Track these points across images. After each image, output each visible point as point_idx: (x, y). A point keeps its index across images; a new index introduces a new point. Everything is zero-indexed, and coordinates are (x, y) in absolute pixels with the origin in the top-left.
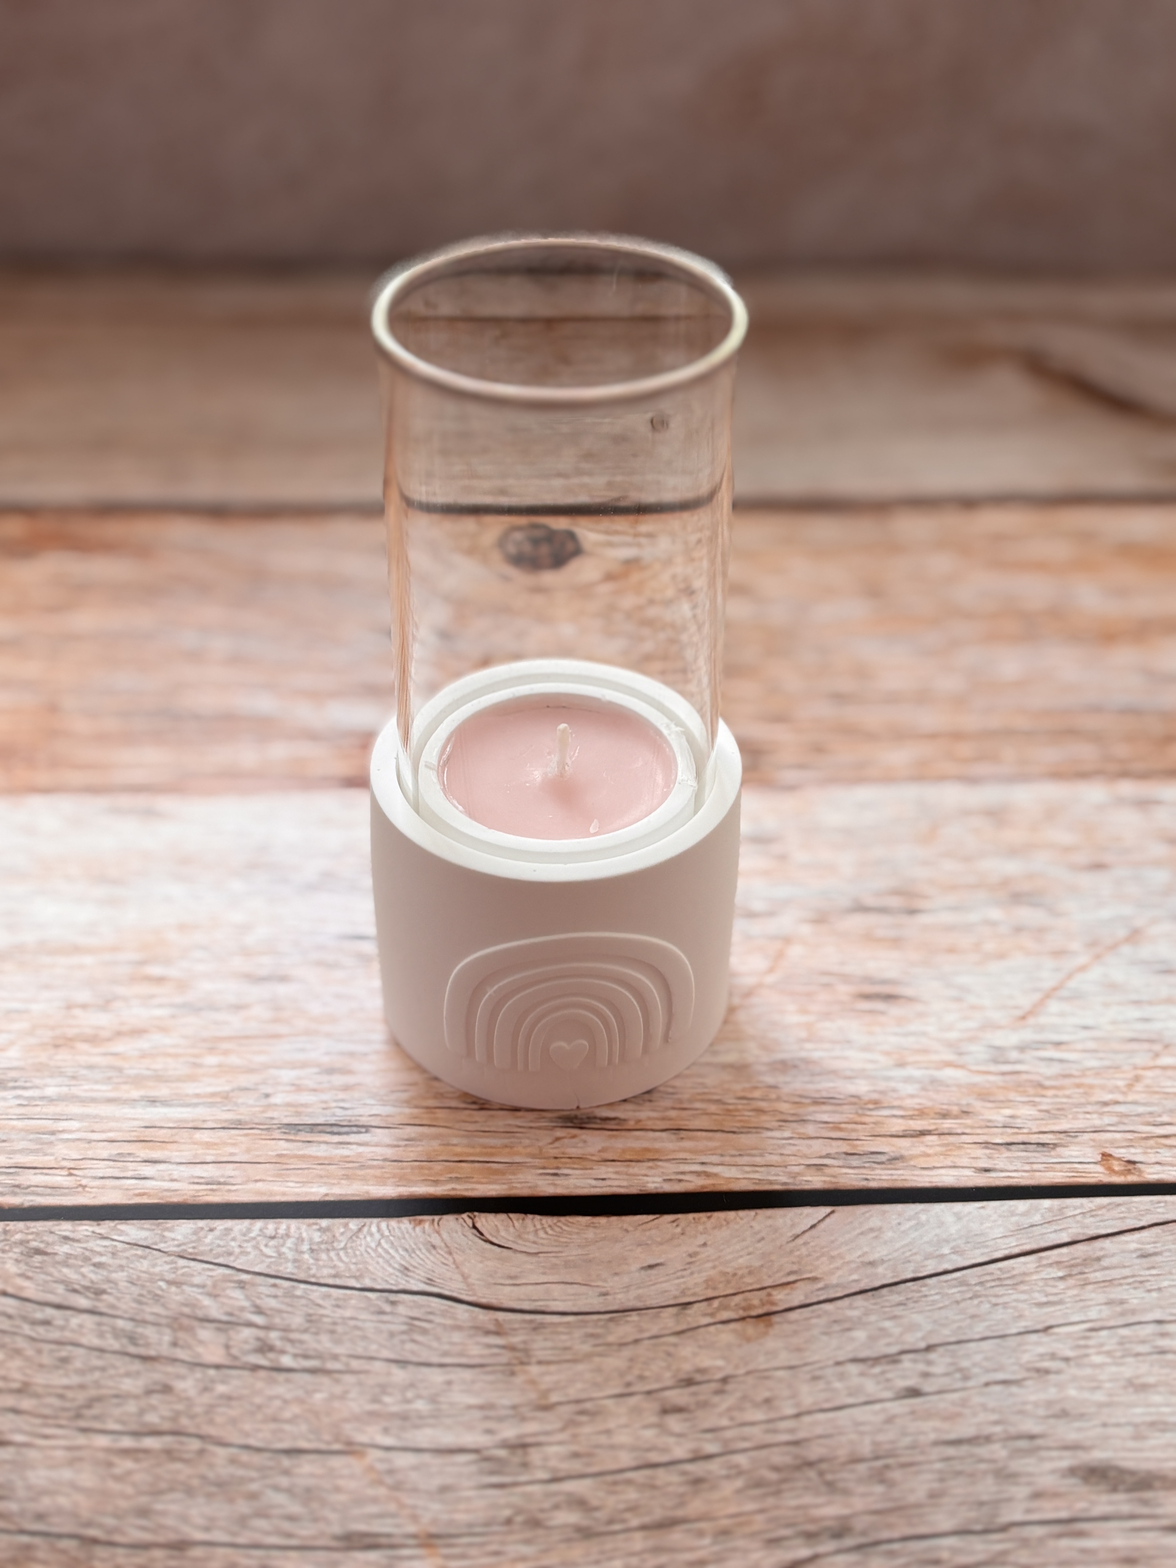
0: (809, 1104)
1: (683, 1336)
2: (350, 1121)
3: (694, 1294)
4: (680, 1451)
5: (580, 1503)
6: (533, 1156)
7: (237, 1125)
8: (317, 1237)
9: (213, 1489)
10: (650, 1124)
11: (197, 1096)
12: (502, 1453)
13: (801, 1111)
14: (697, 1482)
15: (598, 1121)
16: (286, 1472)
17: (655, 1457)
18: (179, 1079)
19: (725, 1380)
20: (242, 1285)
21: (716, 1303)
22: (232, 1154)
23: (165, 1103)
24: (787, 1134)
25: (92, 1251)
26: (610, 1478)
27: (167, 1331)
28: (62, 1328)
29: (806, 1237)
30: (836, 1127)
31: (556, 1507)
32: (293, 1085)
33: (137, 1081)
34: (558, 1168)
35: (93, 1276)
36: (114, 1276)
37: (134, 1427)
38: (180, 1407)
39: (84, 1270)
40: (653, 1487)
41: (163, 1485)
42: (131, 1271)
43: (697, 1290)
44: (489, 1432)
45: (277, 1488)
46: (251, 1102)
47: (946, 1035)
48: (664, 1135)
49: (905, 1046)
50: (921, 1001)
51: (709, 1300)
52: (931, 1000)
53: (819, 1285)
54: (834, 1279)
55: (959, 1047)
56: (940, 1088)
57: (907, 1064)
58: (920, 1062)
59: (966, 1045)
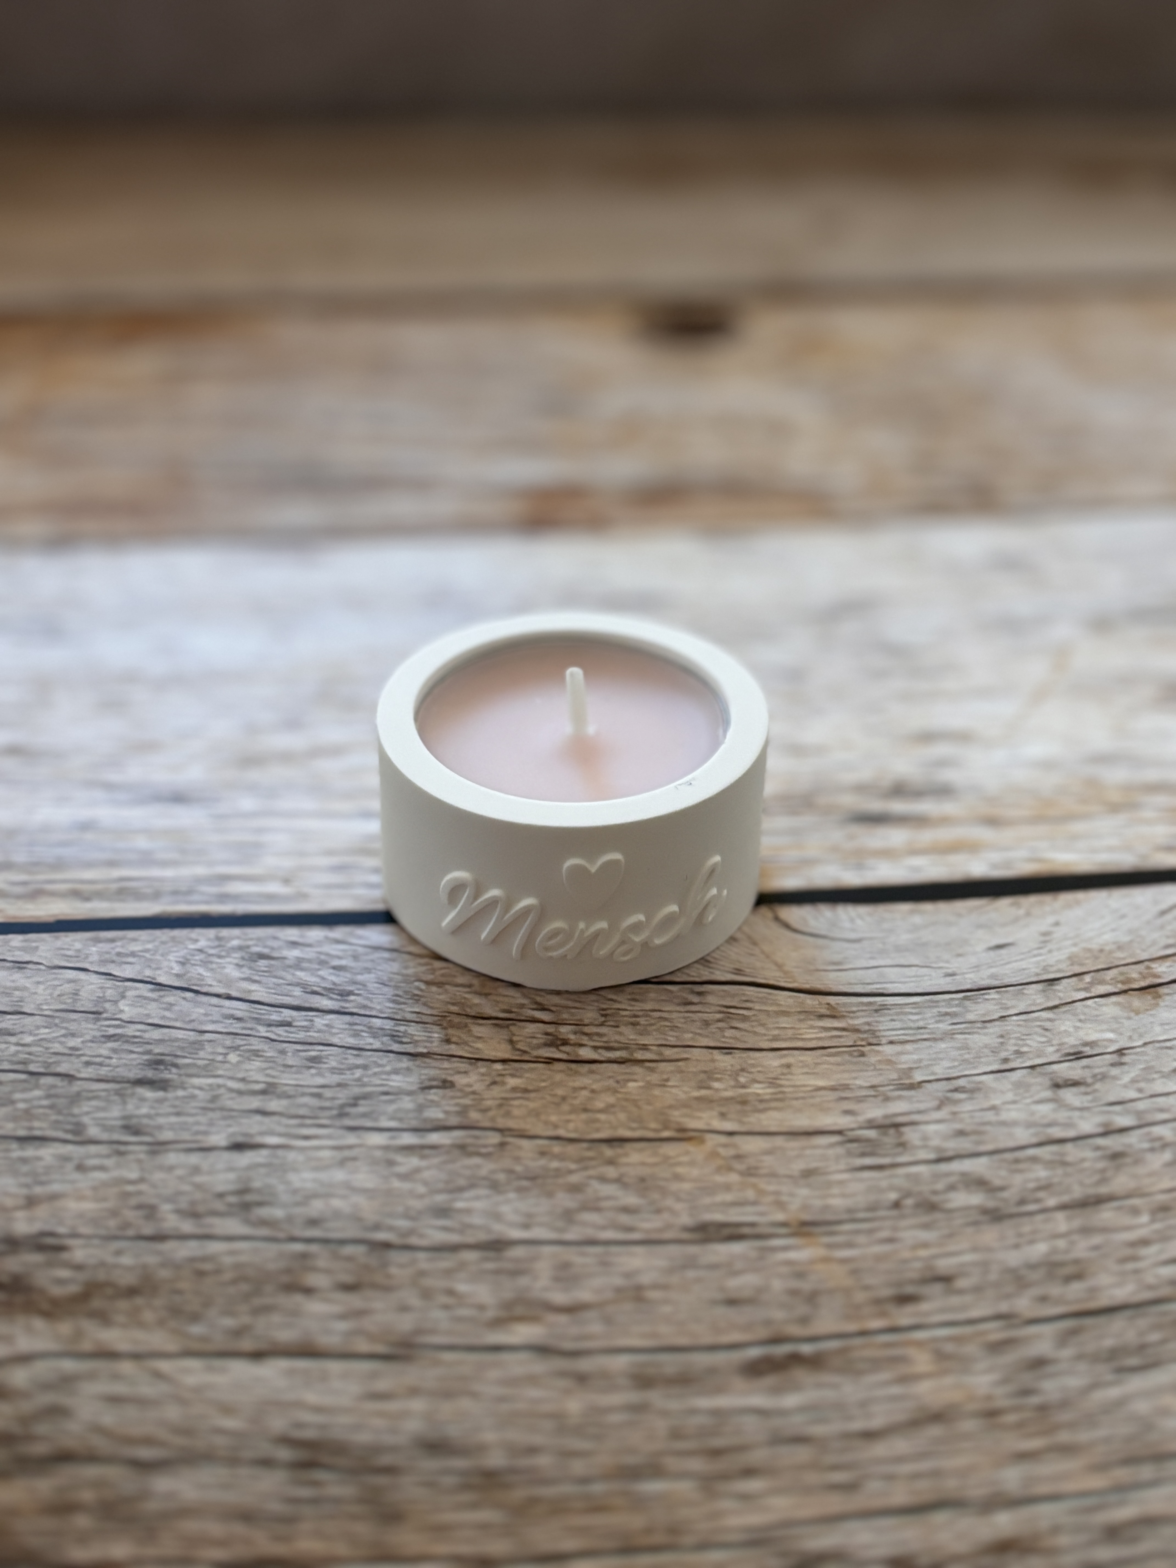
0: (1142, 792)
1: (1056, 1010)
3: (1059, 971)
4: (1087, 1126)
5: (980, 1183)
9: (525, 1183)
12: (872, 1134)
14: (1116, 1156)
16: (611, 1162)
17: (1057, 1132)
19: (1120, 1052)
21: (1088, 978)
25: (327, 954)
26: (1009, 1156)
27: (436, 1028)
28: (307, 1029)
31: (952, 1188)
34: (861, 861)
35: (333, 978)
36: (360, 978)
37: (414, 1123)
38: (467, 1101)
39: (321, 973)
40: (1064, 1164)
41: (462, 1182)
42: (380, 973)
43: (1063, 966)
44: (847, 1112)
45: (603, 1179)
48: (977, 826)
51: (1078, 975)
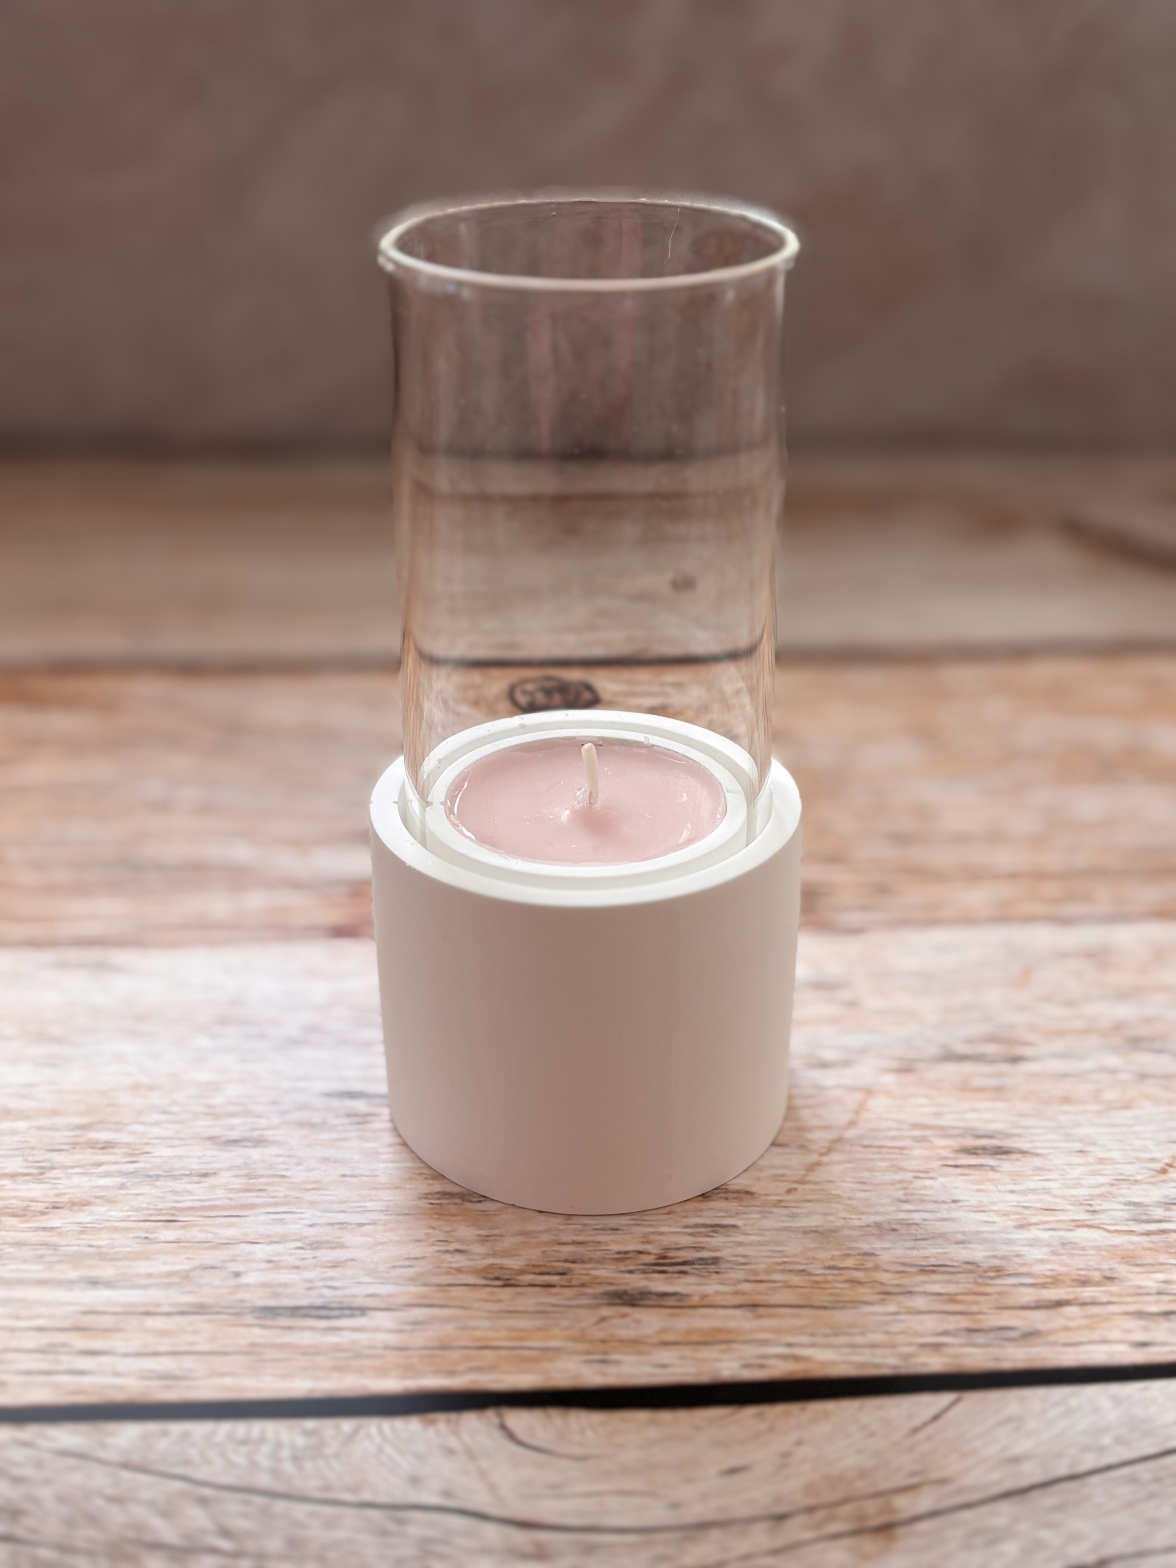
0: (915, 1274)
1: (783, 1555)
2: (341, 1302)
3: (791, 1504)
6: (574, 1340)
7: (200, 1309)
8: (300, 1441)
10: (719, 1300)
11: (150, 1275)
13: (906, 1281)
15: (654, 1297)
18: (127, 1257)
20: (203, 1502)
22: (193, 1343)
23: (109, 1284)
24: (892, 1308)
25: (10, 1461)
29: (929, 1430)
30: (952, 1298)
32: (269, 1262)
33: (75, 1260)
34: (605, 1353)
35: (9, 1493)
36: (38, 1492)
42: (61, 1486)
43: (795, 1498)
46: (217, 1282)
47: (1074, 1192)
48: (738, 1312)
49: (1025, 1204)
50: (1037, 1155)
51: (811, 1510)
52: (1049, 1154)
53: (950, 1488)
54: (969, 1480)
55: (1090, 1205)
56: (1074, 1252)
57: (1030, 1225)
58: (1047, 1222)
59: (1099, 1202)
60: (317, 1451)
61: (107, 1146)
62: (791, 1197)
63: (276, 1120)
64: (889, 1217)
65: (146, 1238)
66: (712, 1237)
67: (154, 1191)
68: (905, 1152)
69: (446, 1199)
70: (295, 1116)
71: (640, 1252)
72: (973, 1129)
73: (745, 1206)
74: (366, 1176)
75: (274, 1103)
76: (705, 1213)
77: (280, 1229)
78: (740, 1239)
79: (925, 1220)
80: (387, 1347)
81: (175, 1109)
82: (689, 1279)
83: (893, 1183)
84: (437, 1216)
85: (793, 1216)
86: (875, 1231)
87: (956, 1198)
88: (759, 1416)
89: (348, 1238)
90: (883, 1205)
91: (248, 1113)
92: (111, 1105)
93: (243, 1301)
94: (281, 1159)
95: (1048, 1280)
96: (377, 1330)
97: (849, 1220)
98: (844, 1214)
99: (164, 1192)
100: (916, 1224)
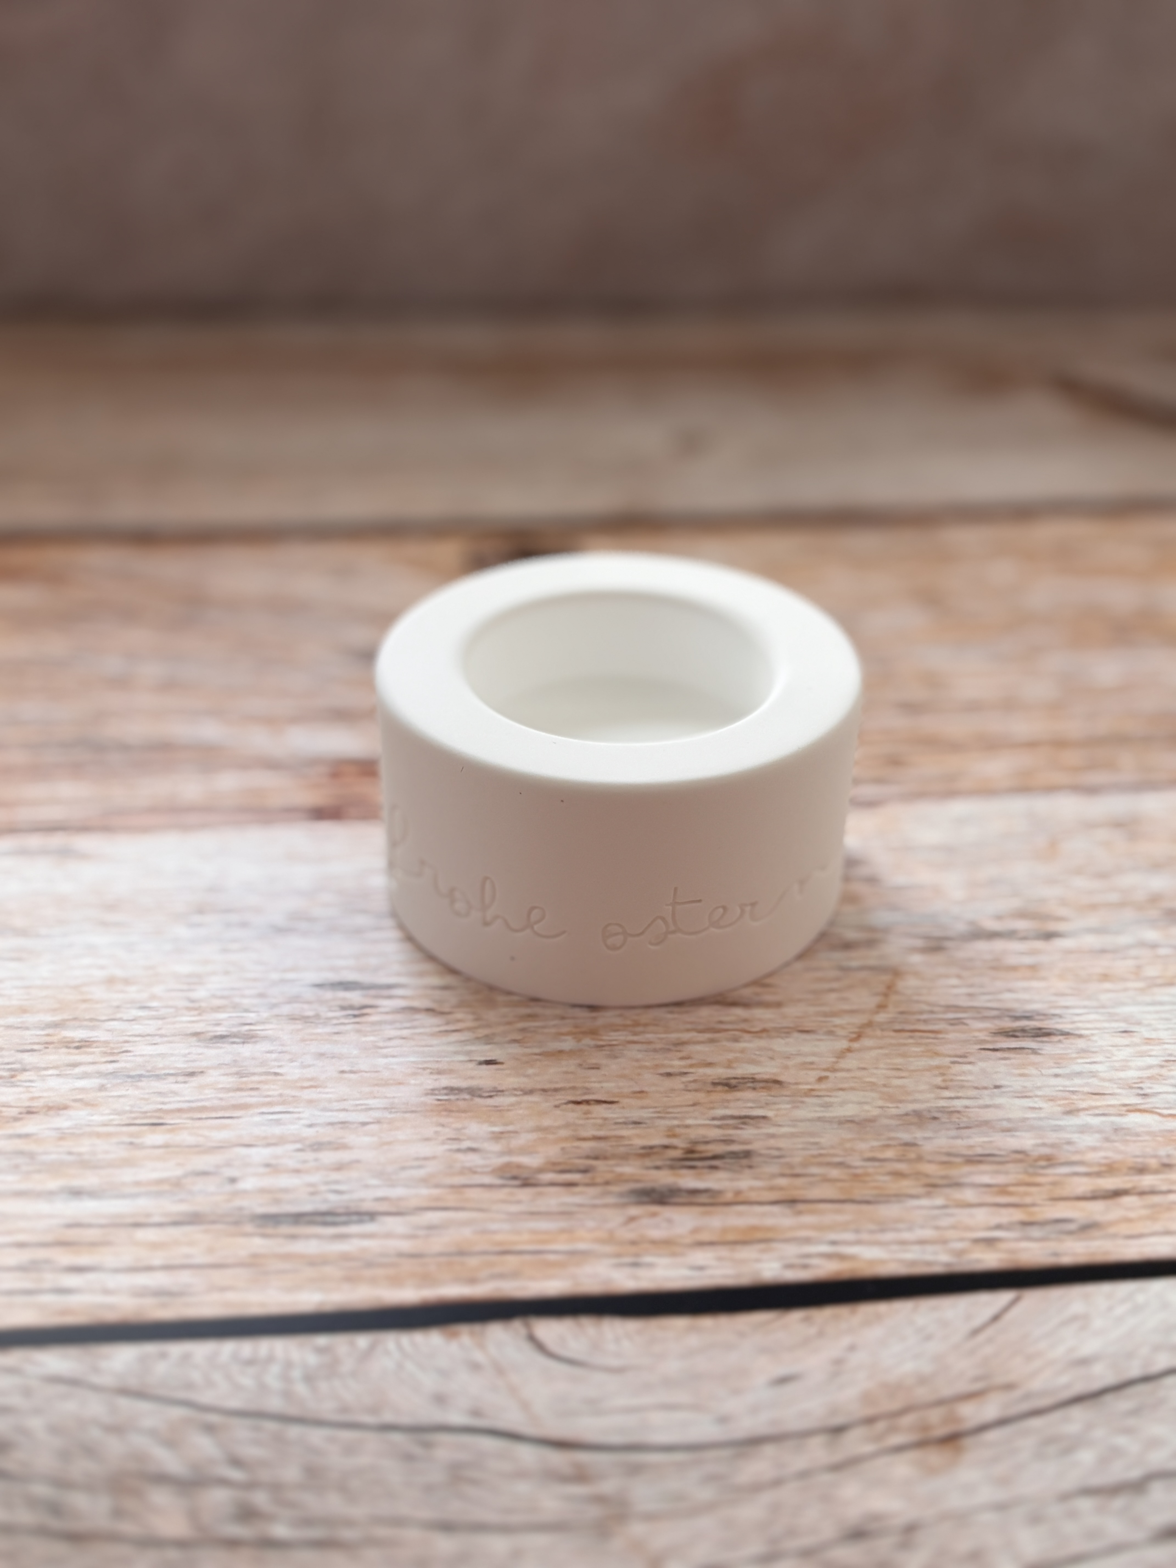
0: (961, 1164)
1: (840, 1471)
2: (348, 1207)
3: (847, 1415)
6: (603, 1242)
7: (194, 1219)
8: (312, 1359)
10: (753, 1196)
11: (137, 1184)
13: (952, 1172)
15: (684, 1194)
18: (112, 1165)
19: (909, 1530)
20: (210, 1429)
21: (881, 1424)
22: (189, 1256)
23: (94, 1194)
24: (940, 1202)
27: (106, 1496)
29: (990, 1331)
30: (1002, 1190)
32: (267, 1165)
33: (55, 1168)
34: (637, 1255)
36: (27, 1422)
42: (52, 1415)
43: (852, 1408)
46: (211, 1189)
47: (1122, 1075)
48: (775, 1209)
49: (1071, 1089)
50: (1080, 1036)
51: (870, 1421)
52: (1093, 1035)
53: (1017, 1393)
54: (1036, 1384)
55: (1141, 1088)
56: (1128, 1138)
57: (1079, 1110)
58: (1096, 1108)
59: (1149, 1085)
60: (331, 1369)
61: (82, 1045)
62: (823, 1086)
63: (265, 1015)
64: (929, 1105)
65: (131, 1143)
66: (741, 1129)
67: (137, 1092)
68: (940, 1036)
69: (455, 1094)
70: (286, 1009)
71: (666, 1147)
72: (1008, 1010)
73: (774, 1096)
74: (366, 1072)
75: (261, 995)
76: (732, 1104)
77: (277, 1130)
78: (772, 1130)
79: (967, 1107)
80: (401, 1255)
81: (154, 1004)
82: (721, 1175)
83: (930, 1069)
84: (444, 1113)
85: (827, 1106)
86: (915, 1120)
87: (998, 1084)
88: (807, 1320)
89: (351, 1138)
90: (920, 1092)
91: (235, 1007)
92: (84, 1001)
93: (240, 1209)
94: (274, 1056)
95: (1103, 1169)
96: (388, 1235)
97: (886, 1109)
98: (880, 1103)
99: (148, 1093)
100: (958, 1112)
